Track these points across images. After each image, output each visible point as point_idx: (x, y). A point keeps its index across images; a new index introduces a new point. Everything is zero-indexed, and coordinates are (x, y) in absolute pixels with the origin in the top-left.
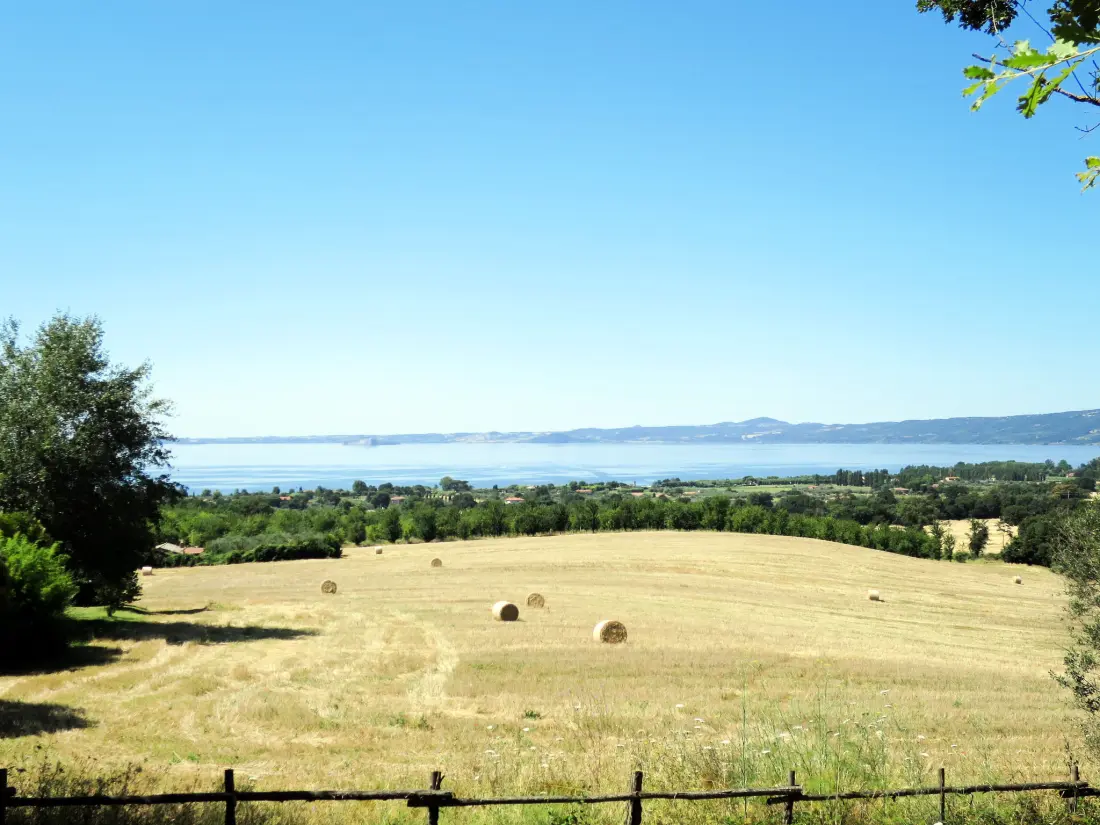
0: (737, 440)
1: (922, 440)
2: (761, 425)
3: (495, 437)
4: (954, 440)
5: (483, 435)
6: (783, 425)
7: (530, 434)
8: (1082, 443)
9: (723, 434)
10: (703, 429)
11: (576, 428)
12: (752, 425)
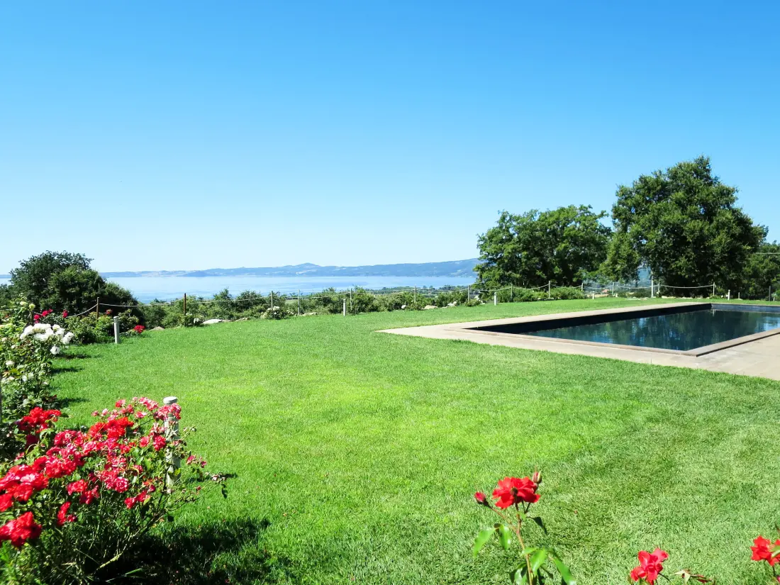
0: (294, 275)
1: (382, 275)
2: (307, 267)
3: (166, 274)
4: (398, 275)
5: (158, 272)
6: (317, 267)
7: (184, 272)
8: (454, 276)
9: (287, 272)
10: (277, 269)
11: (210, 268)
12: (301, 267)
